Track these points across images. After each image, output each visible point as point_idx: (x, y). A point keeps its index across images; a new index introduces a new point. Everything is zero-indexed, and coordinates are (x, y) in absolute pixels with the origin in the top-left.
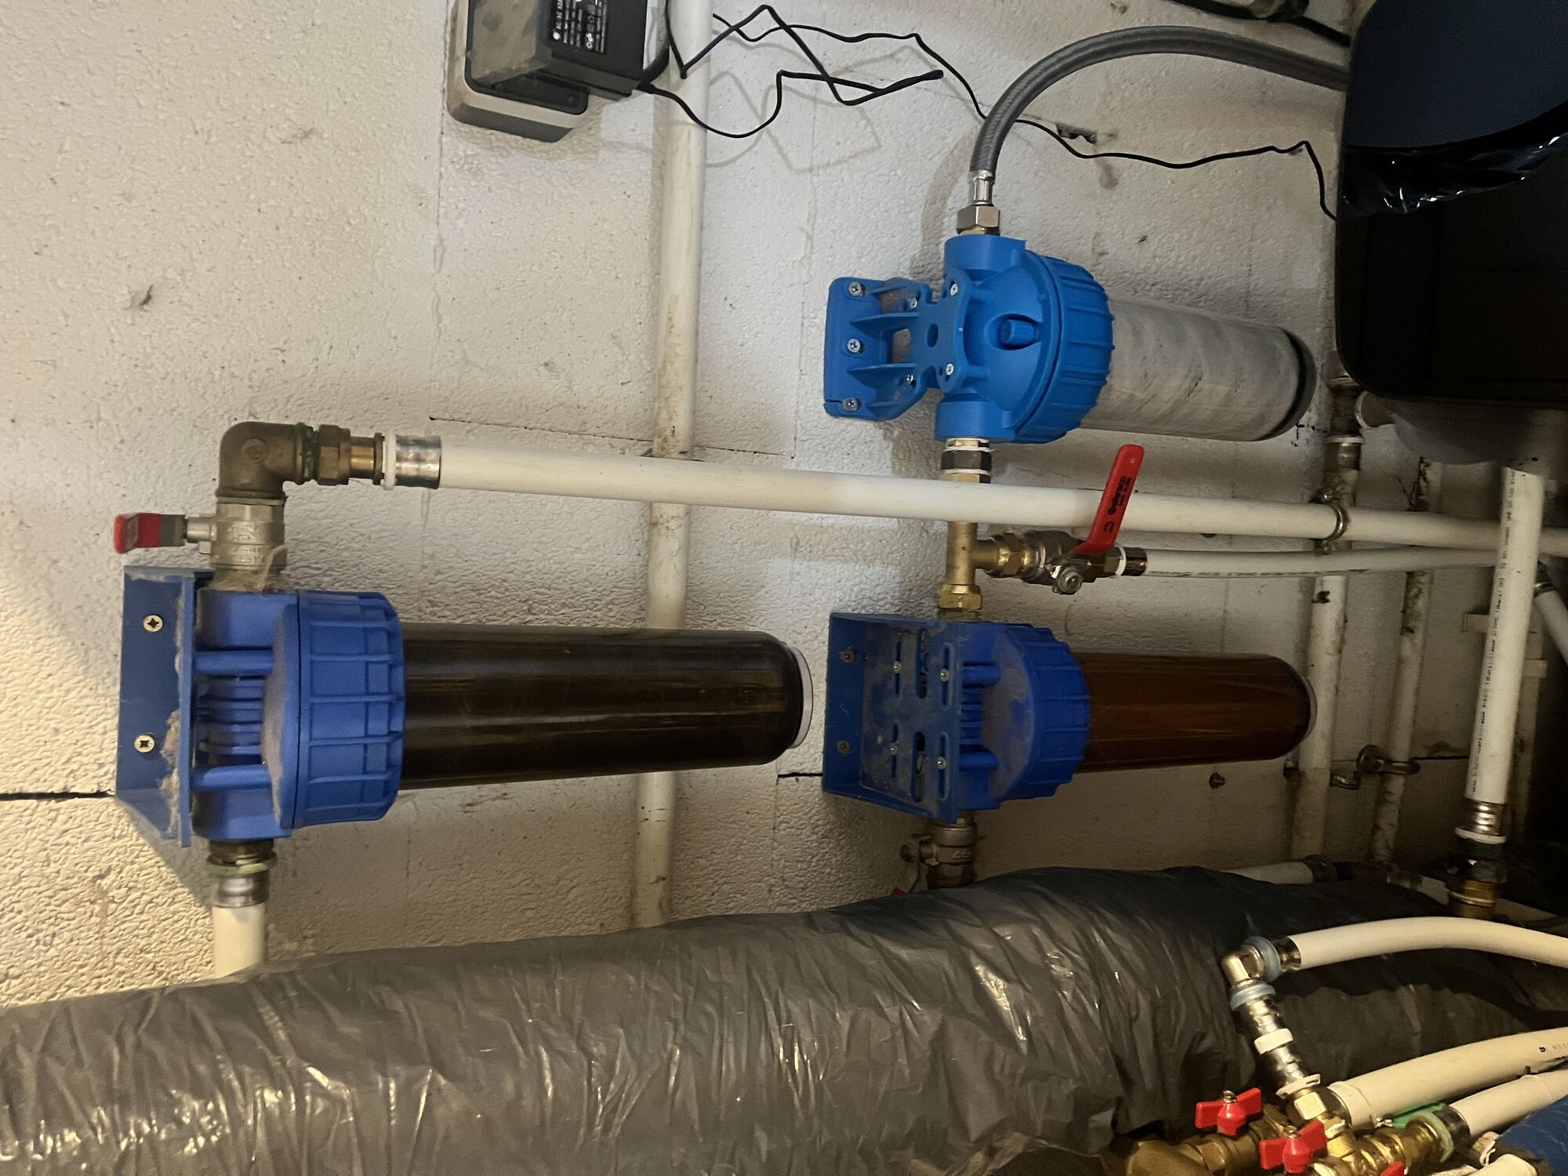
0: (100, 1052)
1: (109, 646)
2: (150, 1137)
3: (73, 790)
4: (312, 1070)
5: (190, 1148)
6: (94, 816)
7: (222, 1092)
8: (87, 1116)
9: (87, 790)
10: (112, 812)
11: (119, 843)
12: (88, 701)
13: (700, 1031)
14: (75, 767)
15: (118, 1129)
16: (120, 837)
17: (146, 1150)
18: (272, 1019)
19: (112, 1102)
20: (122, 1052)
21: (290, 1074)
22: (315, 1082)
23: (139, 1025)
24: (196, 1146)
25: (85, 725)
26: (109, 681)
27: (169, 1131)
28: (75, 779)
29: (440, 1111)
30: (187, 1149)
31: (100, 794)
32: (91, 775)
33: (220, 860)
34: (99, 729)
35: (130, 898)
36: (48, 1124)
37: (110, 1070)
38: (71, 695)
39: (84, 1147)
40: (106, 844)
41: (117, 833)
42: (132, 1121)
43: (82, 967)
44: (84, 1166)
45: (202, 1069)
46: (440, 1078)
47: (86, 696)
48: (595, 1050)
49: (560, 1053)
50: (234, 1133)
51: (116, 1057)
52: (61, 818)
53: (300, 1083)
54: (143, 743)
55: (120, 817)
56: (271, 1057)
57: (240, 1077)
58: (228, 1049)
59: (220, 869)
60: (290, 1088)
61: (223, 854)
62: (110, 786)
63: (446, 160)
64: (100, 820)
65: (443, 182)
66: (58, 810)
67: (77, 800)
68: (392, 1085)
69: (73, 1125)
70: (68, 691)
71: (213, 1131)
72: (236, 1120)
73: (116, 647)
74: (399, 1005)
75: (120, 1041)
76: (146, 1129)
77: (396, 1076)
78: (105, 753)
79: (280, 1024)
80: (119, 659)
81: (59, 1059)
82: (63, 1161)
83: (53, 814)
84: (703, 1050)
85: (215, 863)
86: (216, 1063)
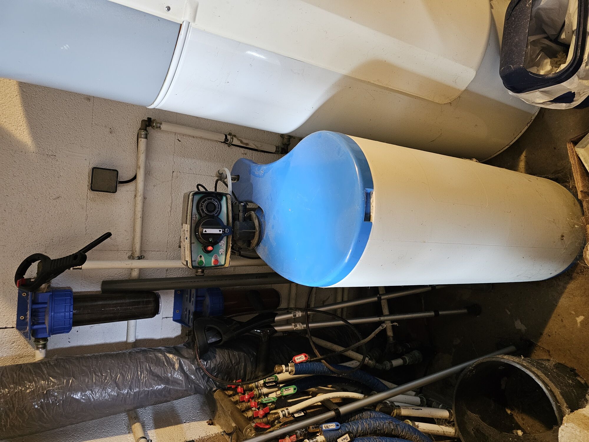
0: (12, 375)
1: (15, 299)
2: (21, 389)
3: (7, 327)
4: (50, 378)
5: (28, 391)
6: (12, 332)
7: (34, 382)
8: (9, 386)
9: (11, 327)
10: (15, 331)
11: (17, 337)
12: (11, 310)
13: (125, 371)
14: (8, 322)
15: (15, 388)
16: (17, 336)
17: (20, 392)
18: (44, 369)
19: (14, 384)
20: (16, 375)
21: (47, 379)
22: (51, 380)
23: (19, 370)
24: (29, 391)
25: (10, 314)
26: (15, 305)
27: (24, 388)
28: (8, 325)
29: (73, 385)
30: (27, 391)
31: (13, 328)
32: (11, 324)
33: (37, 341)
34: (13, 315)
35: (19, 347)
36: (2, 388)
37: (14, 379)
38: (7, 309)
39: (9, 392)
40: (14, 337)
41: (16, 335)
42: (18, 387)
43: (8, 361)
44: (9, 395)
45: (31, 378)
46: (74, 379)
47: (10, 309)
48: (104, 374)
49: (97, 375)
50: (36, 388)
51: (15, 376)
52: (5, 332)
53: (48, 380)
54: (22, 318)
55: (17, 332)
56: (43, 376)
57: (38, 379)
58: (35, 374)
59: (37, 343)
60: (46, 381)
61: (37, 340)
62: (15, 326)
63: (88, 199)
64: (13, 332)
65: (88, 203)
66: (4, 331)
67: (8, 329)
68: (65, 380)
69: (7, 388)
70: (7, 308)
71: (32, 388)
72: (36, 387)
73: (17, 299)
74: (68, 366)
75: (16, 373)
76: (20, 388)
77: (66, 379)
78: (14, 320)
79: (45, 370)
80: (17, 301)
81: (4, 377)
82: (5, 394)
83: (3, 332)
84: (124, 374)
85: (36, 342)
86: (33, 377)
